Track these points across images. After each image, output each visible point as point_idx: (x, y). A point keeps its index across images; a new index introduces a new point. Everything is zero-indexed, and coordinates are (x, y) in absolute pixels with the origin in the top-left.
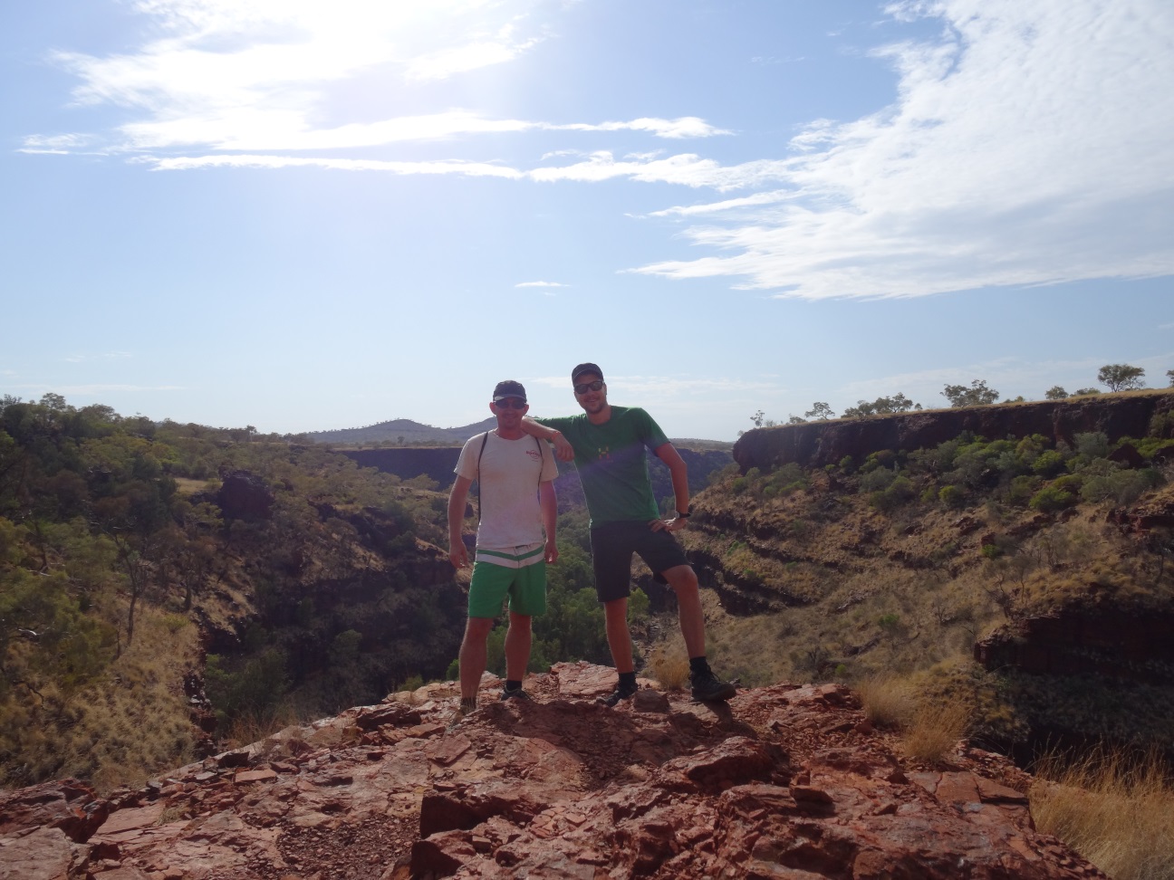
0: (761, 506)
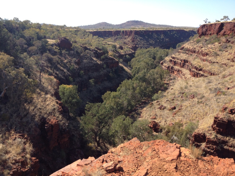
0: (205, 47)
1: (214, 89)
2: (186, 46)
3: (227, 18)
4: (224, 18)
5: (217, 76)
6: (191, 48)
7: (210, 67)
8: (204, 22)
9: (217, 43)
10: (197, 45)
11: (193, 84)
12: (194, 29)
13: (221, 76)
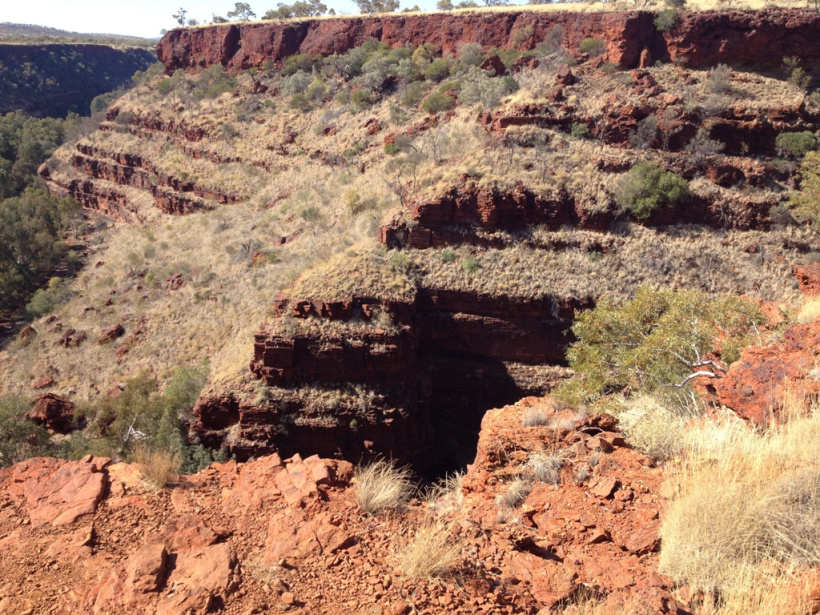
0: (190, 107)
1: (241, 247)
2: (127, 106)
3: (246, 11)
4: (238, 8)
5: (244, 205)
6: (145, 112)
7: (218, 176)
8: (176, 20)
9: (226, 95)
10: (165, 102)
11: (171, 237)
12: (147, 46)
13: (257, 204)
